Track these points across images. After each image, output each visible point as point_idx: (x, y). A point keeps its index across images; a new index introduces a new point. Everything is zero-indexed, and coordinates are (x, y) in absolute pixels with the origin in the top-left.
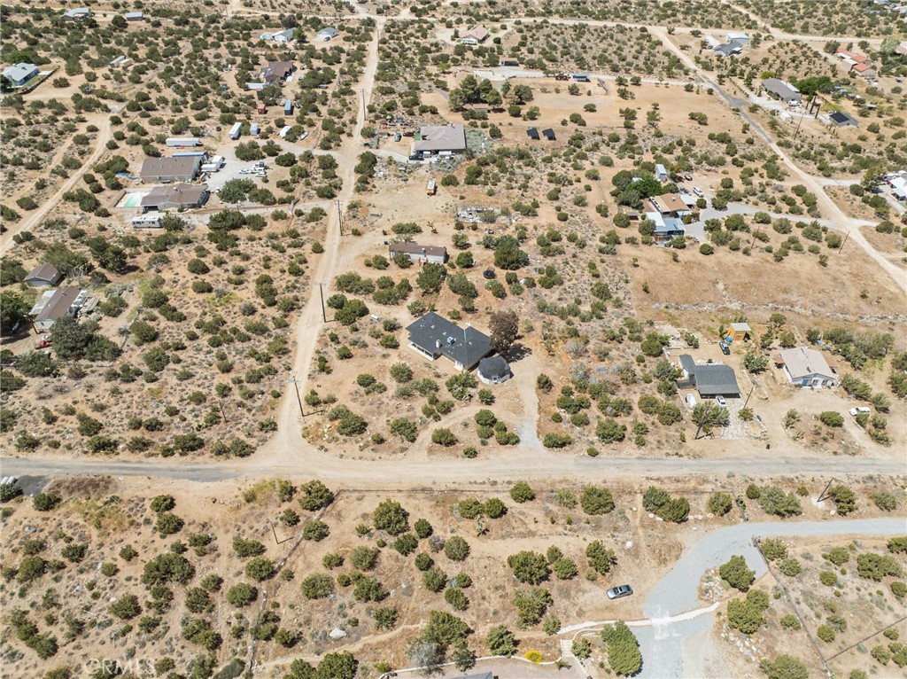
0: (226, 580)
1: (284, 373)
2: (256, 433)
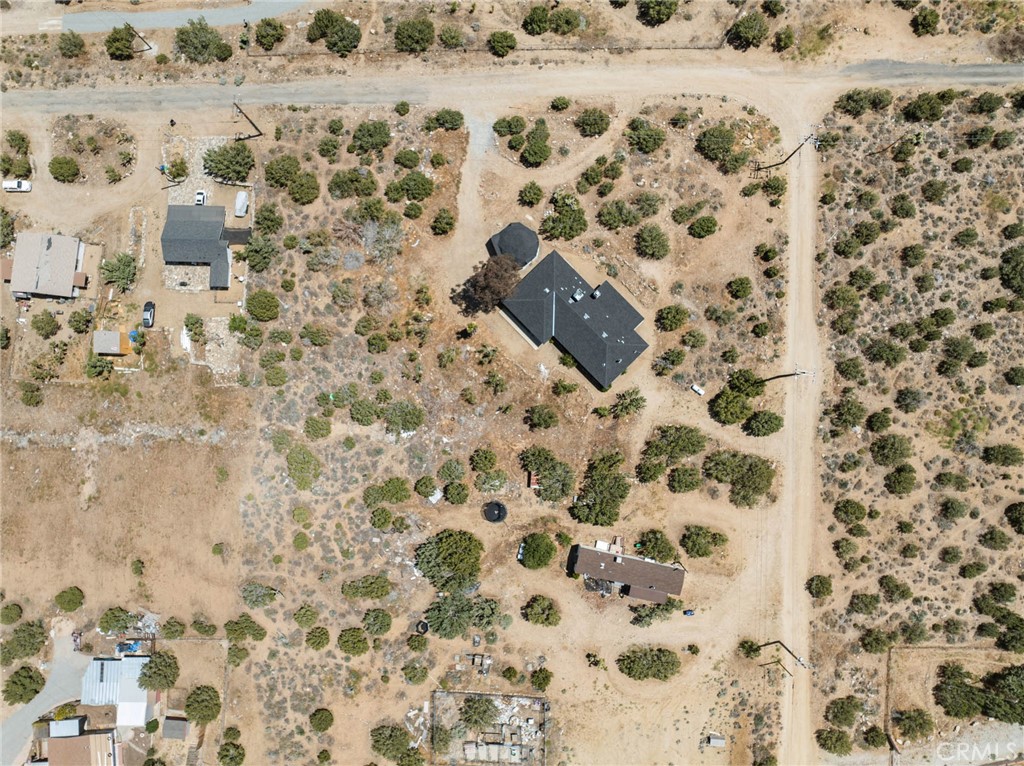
1: (825, 247)
2: (841, 133)
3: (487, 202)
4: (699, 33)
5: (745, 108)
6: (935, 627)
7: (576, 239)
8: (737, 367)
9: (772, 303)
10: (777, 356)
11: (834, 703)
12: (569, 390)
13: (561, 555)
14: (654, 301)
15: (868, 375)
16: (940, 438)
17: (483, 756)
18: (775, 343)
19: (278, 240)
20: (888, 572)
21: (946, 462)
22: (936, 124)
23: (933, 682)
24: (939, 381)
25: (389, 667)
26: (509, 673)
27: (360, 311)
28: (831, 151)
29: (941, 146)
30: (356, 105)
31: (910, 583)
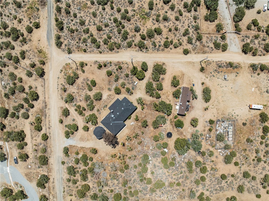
0: (14, 51)
1: (98, 51)
2: (67, 47)
3: (88, 140)
4: (40, 85)
5: (61, 72)
6: (195, 22)
7: (97, 116)
8: (130, 73)
9: (113, 65)
10: (127, 63)
11: (215, 48)
12: (137, 117)
13: (180, 118)
14: (113, 95)
15: (131, 40)
16: (147, 21)
17: (231, 136)
18: (123, 64)
19: (100, 194)
20: (182, 34)
21: (153, 19)
22: (64, 22)
23: (209, 22)
24: (132, 21)
25: (210, 160)
26: (210, 130)
27: (118, 172)
28: (72, 50)
29: (70, 21)
30: (62, 175)
31: (184, 29)
